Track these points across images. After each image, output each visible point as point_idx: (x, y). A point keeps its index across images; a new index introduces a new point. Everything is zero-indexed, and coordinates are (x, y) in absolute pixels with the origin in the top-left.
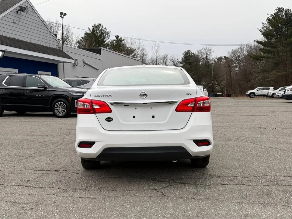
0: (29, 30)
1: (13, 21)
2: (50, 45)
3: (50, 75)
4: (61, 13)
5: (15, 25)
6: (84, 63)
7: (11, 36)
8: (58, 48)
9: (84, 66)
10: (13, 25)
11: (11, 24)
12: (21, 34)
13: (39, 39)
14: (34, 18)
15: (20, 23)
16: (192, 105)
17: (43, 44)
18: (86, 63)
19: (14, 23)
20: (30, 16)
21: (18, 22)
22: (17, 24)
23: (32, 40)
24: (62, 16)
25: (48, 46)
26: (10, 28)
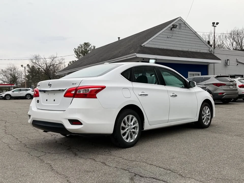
0: (181, 41)
1: (167, 36)
2: (201, 50)
3: (200, 74)
4: (214, 23)
5: (169, 39)
6: (238, 62)
7: (165, 48)
8: (209, 52)
9: (238, 65)
10: (168, 39)
11: (165, 39)
12: (174, 45)
13: (190, 47)
14: (186, 31)
15: (173, 37)
16: (73, 92)
17: (194, 50)
18: (240, 63)
19: (168, 38)
20: (182, 31)
21: (171, 36)
22: (170, 38)
23: (183, 48)
24: (215, 25)
25: (199, 51)
26: (165, 42)
